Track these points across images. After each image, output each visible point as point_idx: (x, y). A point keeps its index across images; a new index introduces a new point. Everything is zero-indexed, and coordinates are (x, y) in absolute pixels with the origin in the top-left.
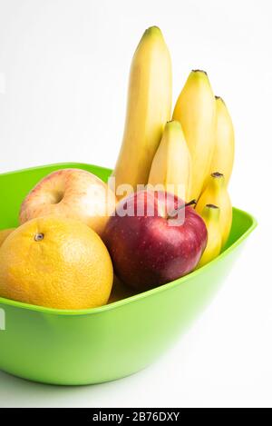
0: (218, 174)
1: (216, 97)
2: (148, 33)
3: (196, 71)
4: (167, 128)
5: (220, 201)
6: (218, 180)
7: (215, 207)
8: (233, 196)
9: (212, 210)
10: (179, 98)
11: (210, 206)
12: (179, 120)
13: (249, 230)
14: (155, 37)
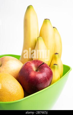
0: (57, 53)
1: (54, 27)
2: (29, 7)
3: (46, 19)
4: (38, 39)
5: (58, 62)
6: (57, 55)
7: (57, 65)
8: (63, 60)
9: (56, 66)
10: (41, 28)
11: (55, 64)
12: (42, 37)
13: (69, 71)
14: (31, 9)
